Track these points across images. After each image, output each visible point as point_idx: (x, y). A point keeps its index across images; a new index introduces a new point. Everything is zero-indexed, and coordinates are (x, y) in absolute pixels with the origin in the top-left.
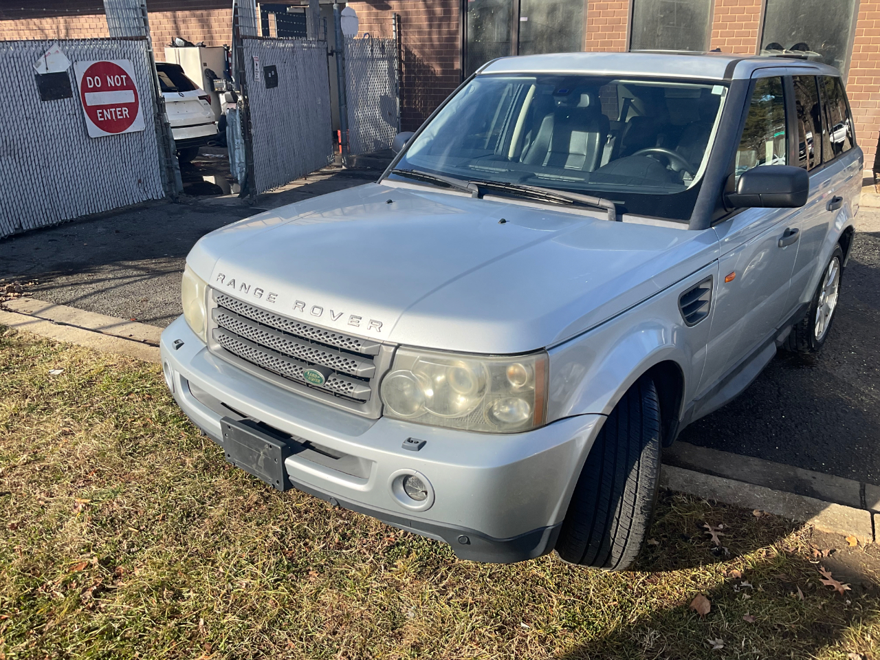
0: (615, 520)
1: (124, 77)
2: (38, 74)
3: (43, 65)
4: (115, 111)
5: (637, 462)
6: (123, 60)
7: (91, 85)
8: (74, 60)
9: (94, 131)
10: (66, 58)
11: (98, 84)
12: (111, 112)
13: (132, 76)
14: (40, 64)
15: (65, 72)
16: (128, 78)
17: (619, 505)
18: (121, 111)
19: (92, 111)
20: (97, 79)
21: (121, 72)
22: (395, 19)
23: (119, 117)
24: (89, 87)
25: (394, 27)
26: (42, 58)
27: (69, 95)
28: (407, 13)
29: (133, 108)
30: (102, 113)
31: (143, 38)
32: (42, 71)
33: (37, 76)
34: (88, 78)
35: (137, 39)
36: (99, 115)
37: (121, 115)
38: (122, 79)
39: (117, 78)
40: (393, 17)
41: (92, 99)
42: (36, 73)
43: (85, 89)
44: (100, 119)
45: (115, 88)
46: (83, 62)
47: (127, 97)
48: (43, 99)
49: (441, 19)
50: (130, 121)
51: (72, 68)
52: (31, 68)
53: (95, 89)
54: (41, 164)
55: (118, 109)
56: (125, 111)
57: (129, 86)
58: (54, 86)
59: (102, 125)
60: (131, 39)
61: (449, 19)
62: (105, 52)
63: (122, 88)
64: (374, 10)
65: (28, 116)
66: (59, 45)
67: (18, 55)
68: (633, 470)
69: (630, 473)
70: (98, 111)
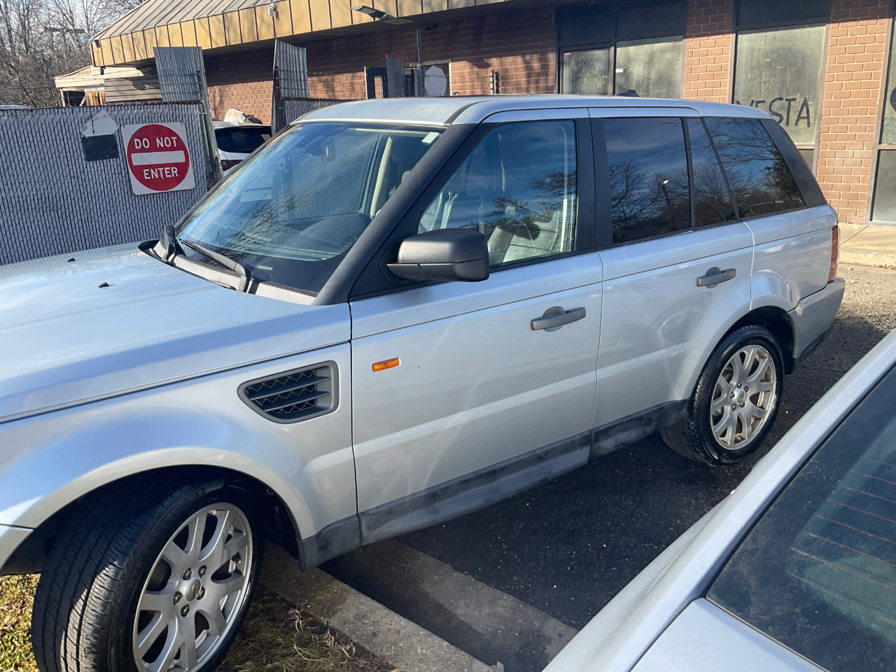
0: (62, 659)
1: (174, 138)
2: (85, 137)
3: (90, 129)
4: (163, 171)
5: (86, 590)
6: (175, 123)
7: (138, 146)
8: (122, 124)
9: (139, 188)
10: (114, 122)
11: (146, 145)
12: (159, 171)
13: (184, 138)
14: (87, 128)
15: (112, 136)
16: (179, 140)
17: (63, 641)
18: (170, 170)
19: (138, 171)
20: (145, 141)
21: (171, 133)
22: (493, 77)
23: (167, 176)
24: (137, 148)
25: (491, 84)
26: (89, 123)
27: (115, 155)
28: (506, 70)
29: (182, 168)
30: (150, 172)
31: (197, 102)
32: (88, 134)
33: (84, 140)
34: (136, 140)
35: (190, 103)
36: (145, 174)
37: (170, 174)
38: (172, 140)
39: (167, 140)
40: (491, 75)
41: (138, 159)
42: (82, 136)
43: (132, 149)
44: (146, 178)
45: (165, 149)
46: (132, 125)
47: (179, 157)
48: (88, 159)
49: (539, 75)
50: (179, 179)
51: (119, 131)
52: (78, 132)
53: (143, 150)
54: (83, 219)
55: (166, 169)
56: (174, 170)
57: (180, 146)
58: (101, 148)
59: (147, 183)
60: (184, 103)
61: (546, 74)
62: (156, 116)
63: (172, 149)
64: (476, 69)
65: (72, 175)
66: (108, 111)
67: (65, 120)
68: (80, 600)
69: (76, 604)
70: (145, 170)
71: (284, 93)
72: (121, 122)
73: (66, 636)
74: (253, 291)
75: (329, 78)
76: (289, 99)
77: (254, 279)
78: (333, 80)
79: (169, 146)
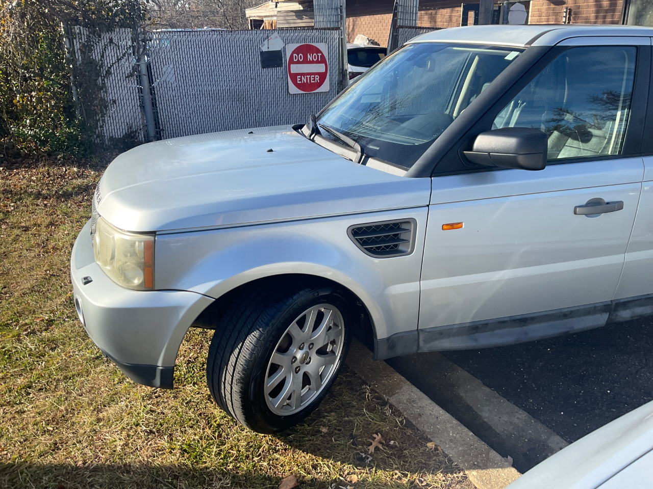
1: (320, 55)
2: (262, 51)
3: (266, 46)
4: (310, 78)
5: (241, 343)
6: (321, 43)
7: (296, 59)
8: (287, 43)
9: (293, 89)
10: (282, 41)
11: (301, 59)
12: (307, 78)
13: (326, 55)
14: (264, 44)
15: (280, 51)
16: (323, 56)
18: (314, 78)
19: (294, 77)
20: (301, 56)
21: (318, 51)
22: (566, 12)
23: (312, 82)
24: (295, 60)
25: (564, 18)
26: (266, 41)
27: (280, 65)
28: (579, 7)
29: (323, 76)
30: (301, 78)
31: (337, 29)
32: (265, 49)
33: (262, 53)
34: (294, 55)
35: (333, 29)
36: (298, 79)
37: (314, 80)
38: (318, 56)
39: (315, 56)
40: (565, 10)
41: (295, 69)
42: (261, 51)
43: (291, 61)
44: (298, 82)
45: (312, 62)
46: (293, 44)
47: (320, 68)
48: (263, 67)
49: (607, 11)
50: (319, 85)
51: (284, 48)
52: (259, 48)
53: (298, 62)
54: (256, 108)
55: (312, 76)
56: (317, 77)
57: (323, 60)
58: (272, 59)
59: (299, 86)
60: (329, 29)
61: (614, 11)
62: (309, 38)
63: (318, 62)
64: (552, 6)
65: (252, 77)
66: (279, 33)
67: (251, 39)
68: (237, 348)
69: (234, 350)
70: (298, 77)
71: (399, 23)
72: (286, 42)
73: (227, 369)
74: (364, 163)
75: (434, 12)
76: (402, 27)
77: (366, 155)
78: (436, 14)
79: (315, 60)
